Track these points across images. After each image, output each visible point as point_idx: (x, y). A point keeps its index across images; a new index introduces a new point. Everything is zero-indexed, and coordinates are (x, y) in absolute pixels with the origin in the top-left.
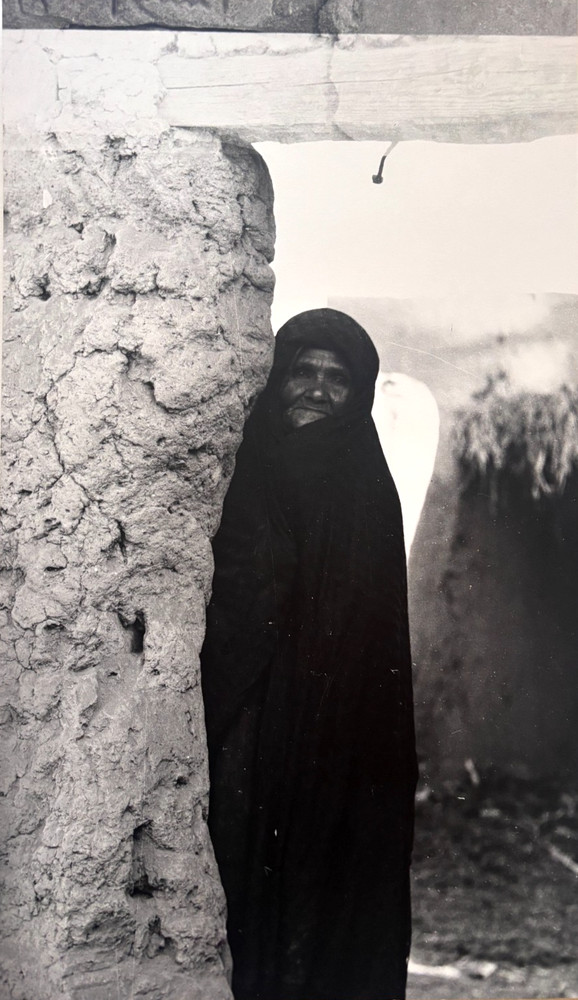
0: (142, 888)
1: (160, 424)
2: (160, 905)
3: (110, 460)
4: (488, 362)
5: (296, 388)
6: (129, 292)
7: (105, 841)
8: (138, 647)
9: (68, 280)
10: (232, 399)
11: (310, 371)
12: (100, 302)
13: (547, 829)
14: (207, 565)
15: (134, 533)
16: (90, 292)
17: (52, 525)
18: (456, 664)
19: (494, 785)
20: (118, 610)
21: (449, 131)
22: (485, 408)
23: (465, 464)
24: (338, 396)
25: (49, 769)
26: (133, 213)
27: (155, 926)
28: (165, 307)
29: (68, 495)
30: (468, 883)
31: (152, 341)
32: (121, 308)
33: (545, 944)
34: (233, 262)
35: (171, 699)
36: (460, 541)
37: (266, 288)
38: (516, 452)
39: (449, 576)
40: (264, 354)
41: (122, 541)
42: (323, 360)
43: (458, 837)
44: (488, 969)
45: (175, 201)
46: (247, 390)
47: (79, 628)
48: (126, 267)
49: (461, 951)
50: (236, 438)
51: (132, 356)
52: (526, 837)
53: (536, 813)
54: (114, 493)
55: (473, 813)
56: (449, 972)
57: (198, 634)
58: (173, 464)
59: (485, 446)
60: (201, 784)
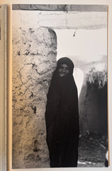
0: (36, 150)
1: (38, 76)
2: (39, 153)
3: (30, 82)
4: (92, 66)
5: (60, 70)
6: (33, 54)
7: (30, 143)
8: (35, 112)
9: (23, 52)
10: (50, 72)
11: (63, 67)
12: (28, 56)
13: (100, 141)
14: (46, 99)
15: (34, 94)
16: (27, 54)
17: (21, 93)
18: (86, 115)
19: (92, 134)
20: (32, 106)
21: (86, 28)
22: (91, 74)
23: (88, 83)
24: (67, 72)
25: (21, 132)
26: (34, 41)
27: (38, 156)
28: (39, 57)
29: (23, 88)
30: (87, 150)
31: (37, 62)
32: (32, 57)
33: (99, 159)
34: (50, 49)
35: (40, 121)
36: (87, 95)
37: (56, 54)
38: (96, 81)
39: (85, 101)
40: (55, 65)
41: (32, 95)
42: (65, 66)
43: (86, 142)
44: (90, 163)
45: (41, 39)
46: (52, 71)
47: (25, 109)
48: (33, 50)
49: (86, 160)
50: (51, 79)
51: (34, 65)
52: (96, 142)
53: (98, 139)
54: (31, 87)
55: (88, 139)
56: (84, 163)
57: (45, 110)
58: (40, 83)
59: (91, 80)
60: (45, 134)
